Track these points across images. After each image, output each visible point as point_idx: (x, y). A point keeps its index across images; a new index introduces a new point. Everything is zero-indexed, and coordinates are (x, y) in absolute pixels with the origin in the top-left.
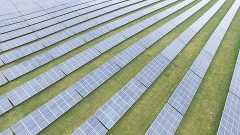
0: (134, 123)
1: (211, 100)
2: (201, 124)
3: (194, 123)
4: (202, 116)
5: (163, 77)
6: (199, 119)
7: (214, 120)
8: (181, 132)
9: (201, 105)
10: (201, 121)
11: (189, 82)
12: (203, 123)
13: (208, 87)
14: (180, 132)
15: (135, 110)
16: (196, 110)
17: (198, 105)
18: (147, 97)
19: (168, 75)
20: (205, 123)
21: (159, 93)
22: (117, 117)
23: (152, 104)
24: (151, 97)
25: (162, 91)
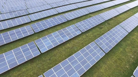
0: (64, 53)
1: (134, 47)
2: (121, 63)
3: (115, 61)
4: (123, 57)
5: (97, 29)
6: (119, 59)
7: (134, 62)
8: (101, 66)
9: (124, 50)
10: (121, 60)
11: (116, 32)
12: (123, 62)
13: (133, 39)
14: (99, 65)
15: (68, 45)
16: (118, 52)
17: (121, 49)
18: (80, 38)
19: (101, 28)
20: (124, 62)
21: (90, 37)
22: (51, 46)
23: (82, 43)
24: (84, 39)
25: (94, 36)
